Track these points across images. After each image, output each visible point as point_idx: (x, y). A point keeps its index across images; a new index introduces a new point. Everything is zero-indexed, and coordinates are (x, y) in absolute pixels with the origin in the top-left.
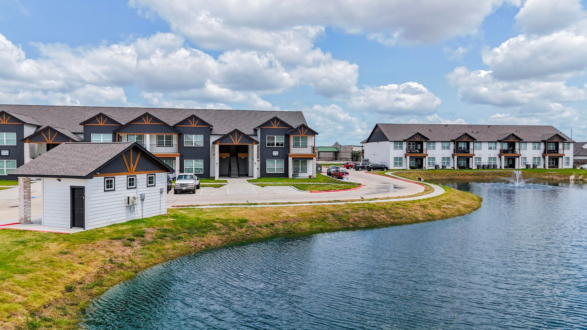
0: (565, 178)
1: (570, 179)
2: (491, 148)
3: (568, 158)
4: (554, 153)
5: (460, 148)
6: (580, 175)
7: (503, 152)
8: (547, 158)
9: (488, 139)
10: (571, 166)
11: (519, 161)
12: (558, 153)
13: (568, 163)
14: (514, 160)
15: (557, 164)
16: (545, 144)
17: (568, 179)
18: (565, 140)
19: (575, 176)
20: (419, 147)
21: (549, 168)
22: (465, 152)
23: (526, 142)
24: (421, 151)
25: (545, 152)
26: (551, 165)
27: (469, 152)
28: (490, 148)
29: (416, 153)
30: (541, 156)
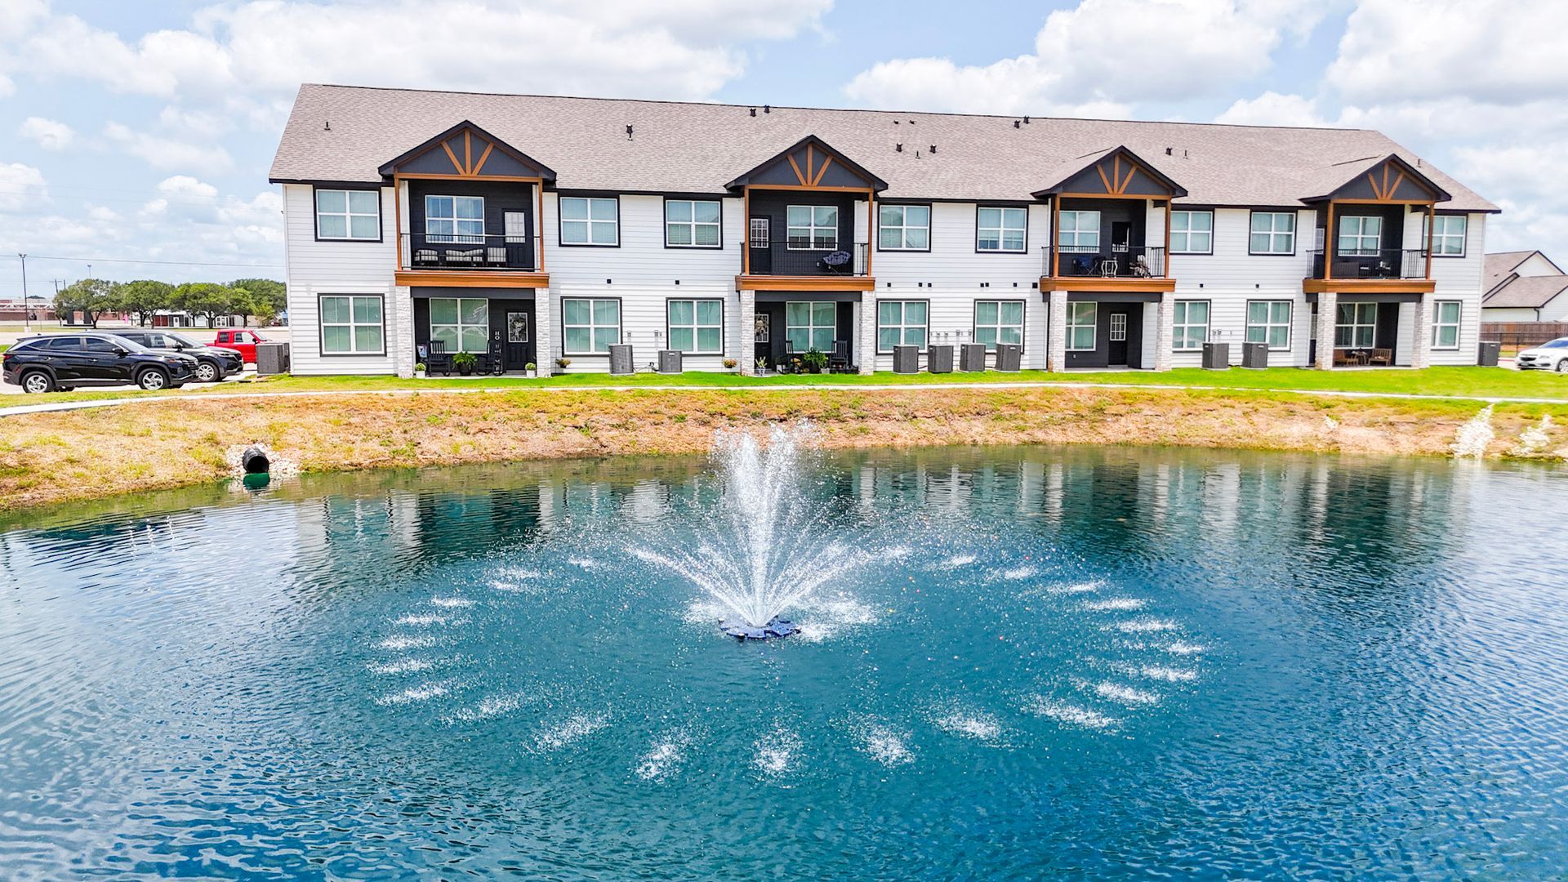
0: (1424, 444)
1: (1461, 449)
2: (995, 244)
3: (1454, 305)
4: (1375, 273)
5: (795, 242)
6: (1531, 417)
7: (1071, 265)
8: (1328, 302)
9: (980, 188)
10: (1469, 355)
11: (1160, 323)
12: (1395, 272)
13: (1450, 335)
14: (1133, 312)
15: (1388, 338)
16: (1321, 223)
17: (1443, 449)
18: (1441, 195)
19: (1498, 428)
20: (514, 225)
21: (1337, 363)
22: (825, 270)
23: (1211, 208)
24: (522, 256)
25: (1318, 271)
26: (1354, 347)
27: (847, 268)
28: (986, 246)
29: (485, 264)
30: (1295, 293)
